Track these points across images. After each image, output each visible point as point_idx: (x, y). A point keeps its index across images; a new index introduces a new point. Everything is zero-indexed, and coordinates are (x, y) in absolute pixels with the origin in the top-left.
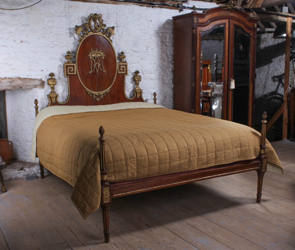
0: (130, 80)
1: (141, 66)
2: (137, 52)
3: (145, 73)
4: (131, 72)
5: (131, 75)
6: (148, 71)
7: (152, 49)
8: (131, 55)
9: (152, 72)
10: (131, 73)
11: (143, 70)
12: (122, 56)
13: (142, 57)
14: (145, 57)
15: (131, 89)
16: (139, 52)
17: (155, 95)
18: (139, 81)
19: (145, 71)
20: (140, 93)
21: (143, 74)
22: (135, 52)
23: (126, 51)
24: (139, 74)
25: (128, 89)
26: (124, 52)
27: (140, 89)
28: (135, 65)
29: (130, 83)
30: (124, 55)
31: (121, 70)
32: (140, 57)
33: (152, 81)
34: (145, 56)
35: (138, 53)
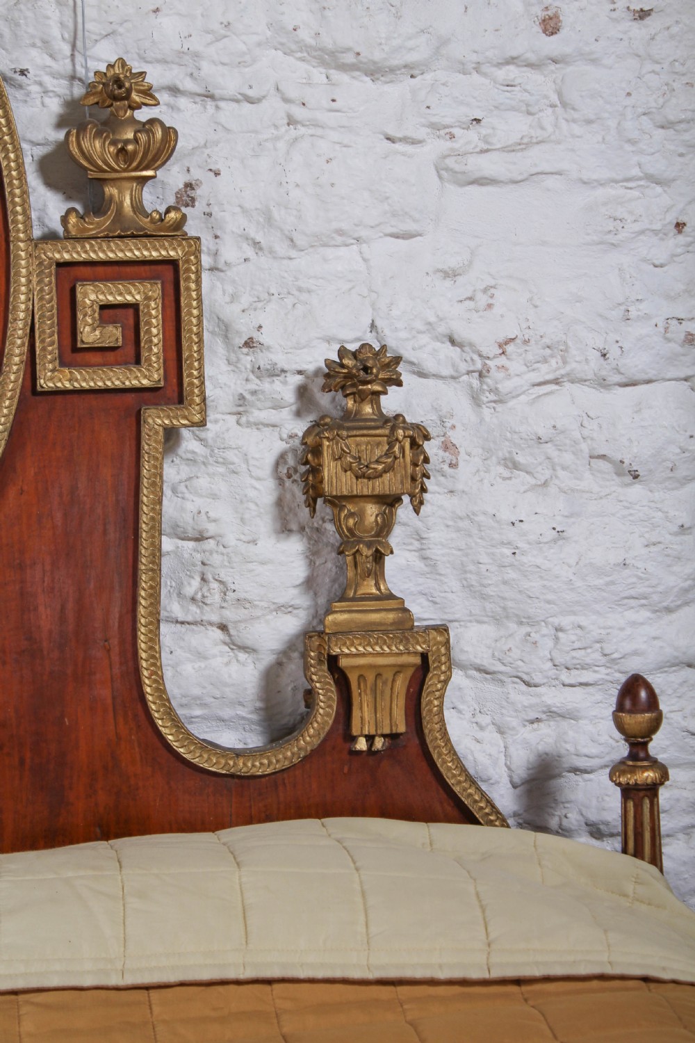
0: (264, 491)
1: (450, 274)
2: (375, 72)
3: (506, 386)
4: (275, 372)
5: (277, 406)
6: (558, 349)
7: (643, 14)
8: (291, 121)
9: (637, 363)
10: (286, 390)
11: (483, 334)
12: (108, 127)
13: (472, 137)
14: (522, 145)
15: (283, 608)
16: (412, 70)
17: (640, 720)
18: (391, 501)
19: (503, 345)
20: (401, 684)
21: (476, 400)
22: (344, 68)
23: (197, 55)
24: (392, 402)
25: (230, 615)
26: (155, 76)
27: (404, 626)
28: (345, 258)
29: (264, 524)
30: (143, 115)
31: (89, 334)
32: (435, 147)
33: (636, 491)
34: (513, 127)
35: (395, 91)
